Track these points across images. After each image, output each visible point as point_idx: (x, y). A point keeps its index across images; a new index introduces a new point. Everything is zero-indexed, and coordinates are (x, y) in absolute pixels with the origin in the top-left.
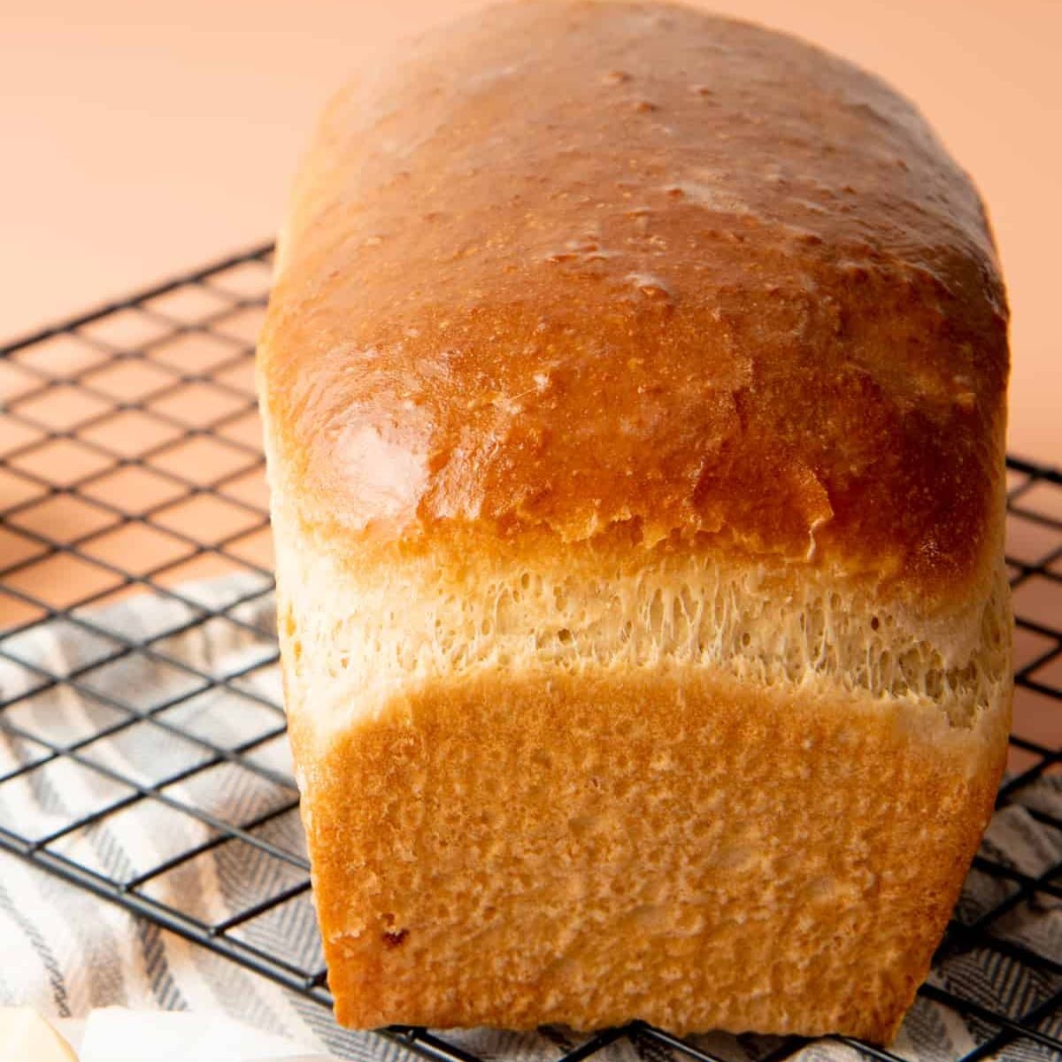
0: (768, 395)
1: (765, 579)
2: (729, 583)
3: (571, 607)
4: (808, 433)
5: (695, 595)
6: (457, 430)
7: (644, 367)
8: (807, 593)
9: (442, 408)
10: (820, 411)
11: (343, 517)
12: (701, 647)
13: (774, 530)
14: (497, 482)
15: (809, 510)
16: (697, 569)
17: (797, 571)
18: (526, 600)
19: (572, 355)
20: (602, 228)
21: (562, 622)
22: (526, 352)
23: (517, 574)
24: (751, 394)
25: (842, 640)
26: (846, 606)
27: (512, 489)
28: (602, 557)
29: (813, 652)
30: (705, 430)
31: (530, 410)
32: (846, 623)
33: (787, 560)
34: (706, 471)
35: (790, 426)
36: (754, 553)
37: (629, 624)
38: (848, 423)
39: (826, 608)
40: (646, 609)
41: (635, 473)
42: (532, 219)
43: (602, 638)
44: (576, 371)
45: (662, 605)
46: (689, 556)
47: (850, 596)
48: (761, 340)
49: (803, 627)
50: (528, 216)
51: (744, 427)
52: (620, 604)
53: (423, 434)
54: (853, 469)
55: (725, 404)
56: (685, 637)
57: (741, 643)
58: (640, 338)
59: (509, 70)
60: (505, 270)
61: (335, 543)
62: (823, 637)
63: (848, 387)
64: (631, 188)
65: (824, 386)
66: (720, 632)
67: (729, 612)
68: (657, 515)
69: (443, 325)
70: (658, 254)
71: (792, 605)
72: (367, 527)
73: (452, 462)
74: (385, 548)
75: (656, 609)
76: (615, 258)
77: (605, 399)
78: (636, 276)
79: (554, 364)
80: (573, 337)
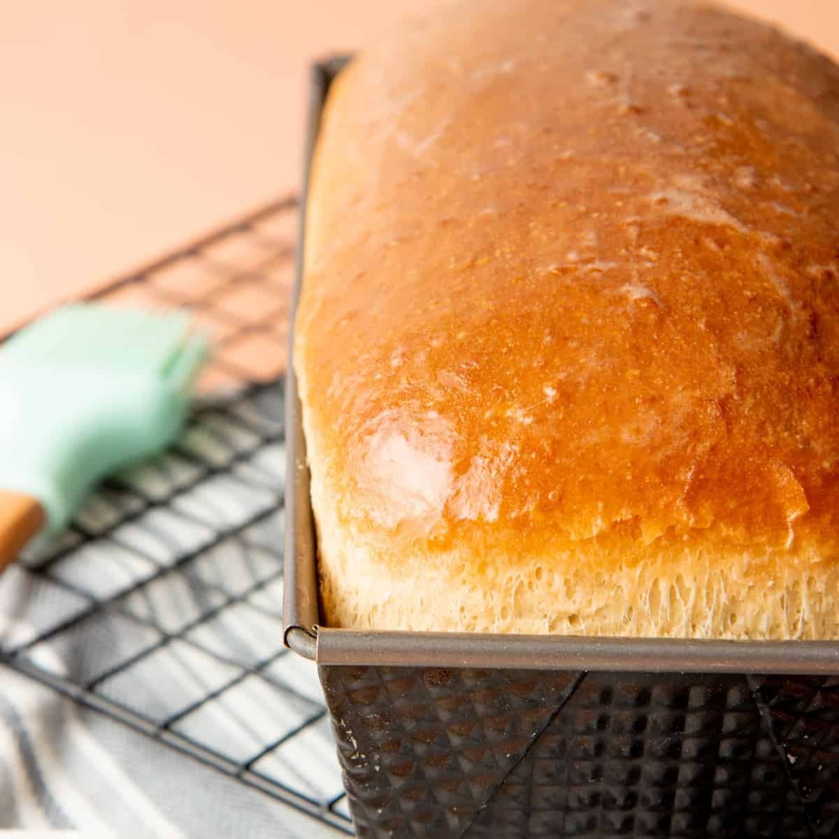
0: (750, 401)
1: (750, 566)
2: (718, 572)
3: (579, 595)
4: (786, 434)
5: (688, 582)
6: (477, 439)
7: (640, 377)
8: (786, 576)
9: (462, 418)
10: (796, 412)
11: (376, 515)
12: (694, 627)
13: (757, 522)
14: (512, 487)
15: (787, 504)
16: (689, 559)
17: (777, 559)
18: (540, 589)
19: (577, 367)
20: (599, 238)
21: (572, 609)
22: (535, 364)
23: (531, 567)
24: (735, 401)
25: (817, 615)
26: (820, 586)
27: (526, 494)
28: (607, 552)
29: (792, 628)
30: (696, 436)
31: (540, 420)
32: (821, 601)
33: (769, 550)
34: (696, 474)
35: (770, 429)
36: (740, 545)
37: (631, 609)
38: (821, 422)
39: (803, 591)
40: (646, 596)
41: (634, 477)
42: (535, 227)
43: (607, 621)
44: (579, 383)
45: (660, 593)
46: (682, 550)
47: (824, 577)
48: (742, 348)
49: (783, 607)
50: (532, 225)
51: (729, 431)
52: (622, 591)
53: (446, 442)
54: (826, 465)
55: (712, 411)
56: (680, 618)
57: (729, 622)
58: (636, 348)
59: (507, 67)
60: (513, 281)
61: (369, 537)
62: (801, 614)
63: (820, 388)
64: (621, 197)
65: (799, 389)
66: (710, 614)
67: (718, 596)
68: (654, 514)
69: (461, 336)
70: (649, 265)
71: (773, 588)
72: (398, 525)
73: (472, 469)
74: (414, 544)
75: (654, 595)
76: (612, 270)
77: (606, 408)
78: (631, 288)
79: (562, 376)
80: (576, 350)
